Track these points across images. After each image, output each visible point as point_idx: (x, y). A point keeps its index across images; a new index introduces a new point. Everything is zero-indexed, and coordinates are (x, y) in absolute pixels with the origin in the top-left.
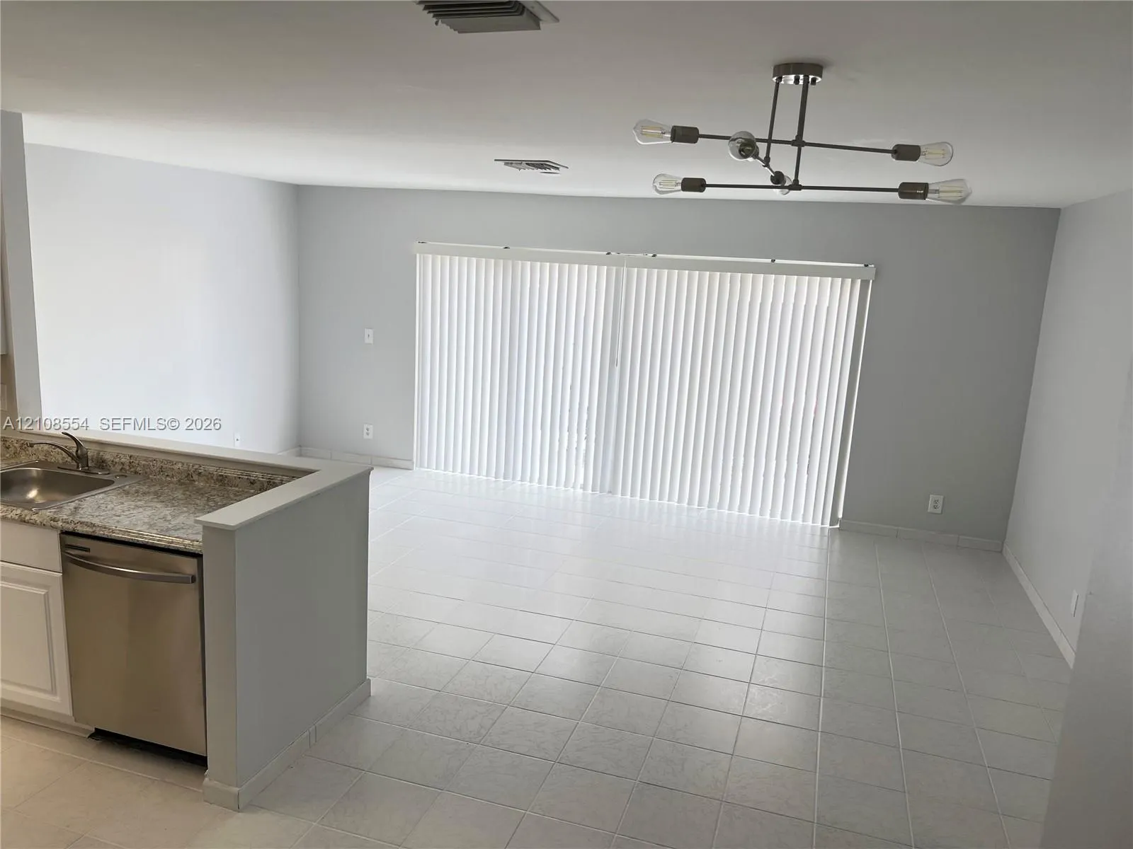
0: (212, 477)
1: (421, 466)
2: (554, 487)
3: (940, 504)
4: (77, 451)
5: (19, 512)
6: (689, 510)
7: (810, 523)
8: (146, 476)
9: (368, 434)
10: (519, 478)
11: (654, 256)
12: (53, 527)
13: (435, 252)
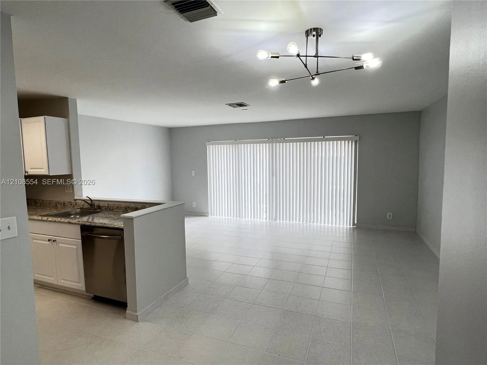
1: (212, 215)
2: (256, 219)
3: (391, 216)
4: (91, 203)
5: (68, 220)
6: (303, 224)
7: (345, 226)
8: (112, 210)
9: (194, 205)
10: (244, 217)
11: (284, 139)
12: (79, 224)
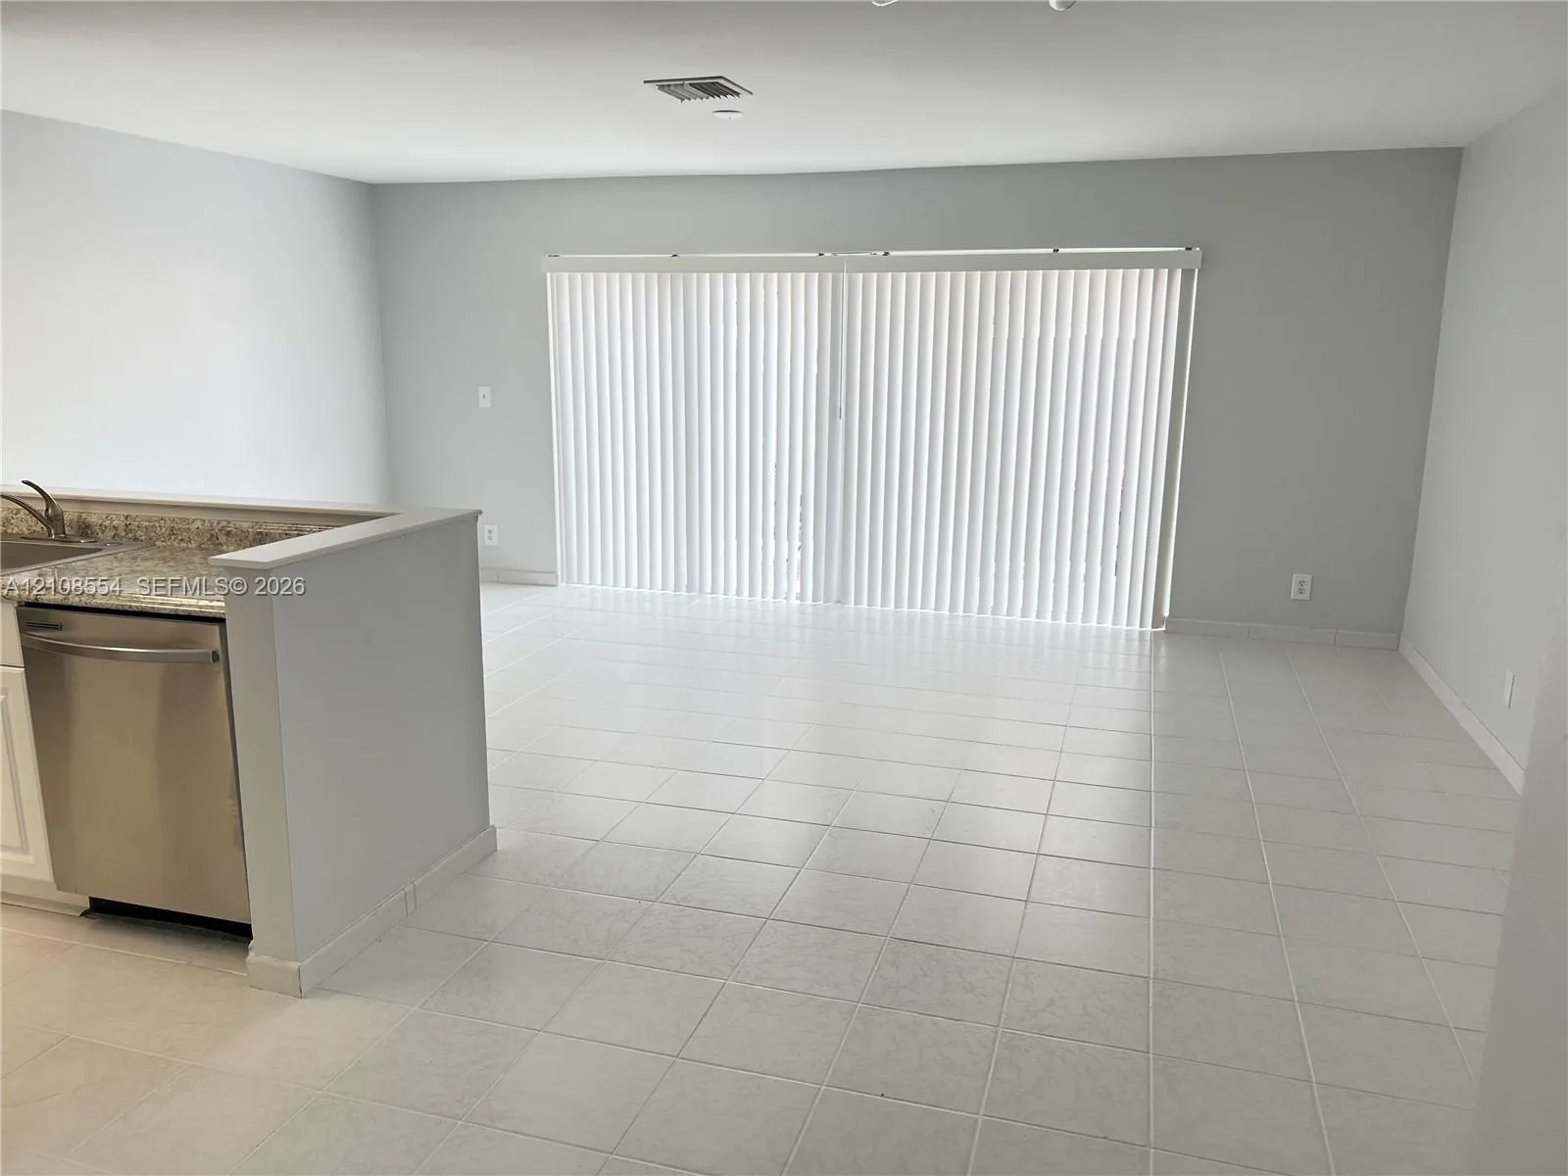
0: (247, 537)
1: (569, 580)
2: (758, 598)
3: (1307, 588)
4: (47, 510)
6: (951, 617)
7: (1123, 626)
8: (151, 543)
9: (491, 538)
10: (709, 590)
11: (886, 254)
13: (573, 268)
